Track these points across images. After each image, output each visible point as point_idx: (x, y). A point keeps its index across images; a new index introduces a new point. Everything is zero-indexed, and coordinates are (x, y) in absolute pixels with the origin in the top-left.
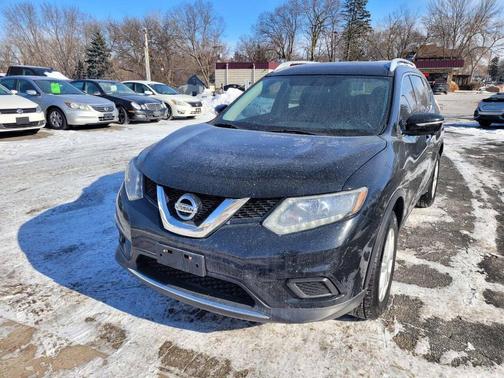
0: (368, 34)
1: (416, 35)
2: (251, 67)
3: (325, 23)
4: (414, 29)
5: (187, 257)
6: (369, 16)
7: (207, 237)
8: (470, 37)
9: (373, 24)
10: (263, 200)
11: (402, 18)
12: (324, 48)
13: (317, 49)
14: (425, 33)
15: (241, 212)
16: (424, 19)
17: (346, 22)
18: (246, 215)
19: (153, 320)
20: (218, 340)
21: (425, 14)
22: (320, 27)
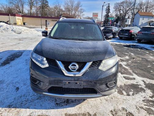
0: (48, 8)
1: (62, 10)
2: (9, 15)
3: (34, 3)
4: (61, 8)
5: (76, 83)
6: (48, 2)
7: (83, 75)
8: (76, 12)
9: (49, 5)
10: (97, 62)
11: (57, 4)
12: (34, 11)
13: (32, 11)
14: (64, 10)
15: (91, 66)
16: (63, 5)
17: (41, 3)
18: (93, 67)
19: (54, 109)
20: (80, 108)
21: (63, 4)
22: (32, 4)
